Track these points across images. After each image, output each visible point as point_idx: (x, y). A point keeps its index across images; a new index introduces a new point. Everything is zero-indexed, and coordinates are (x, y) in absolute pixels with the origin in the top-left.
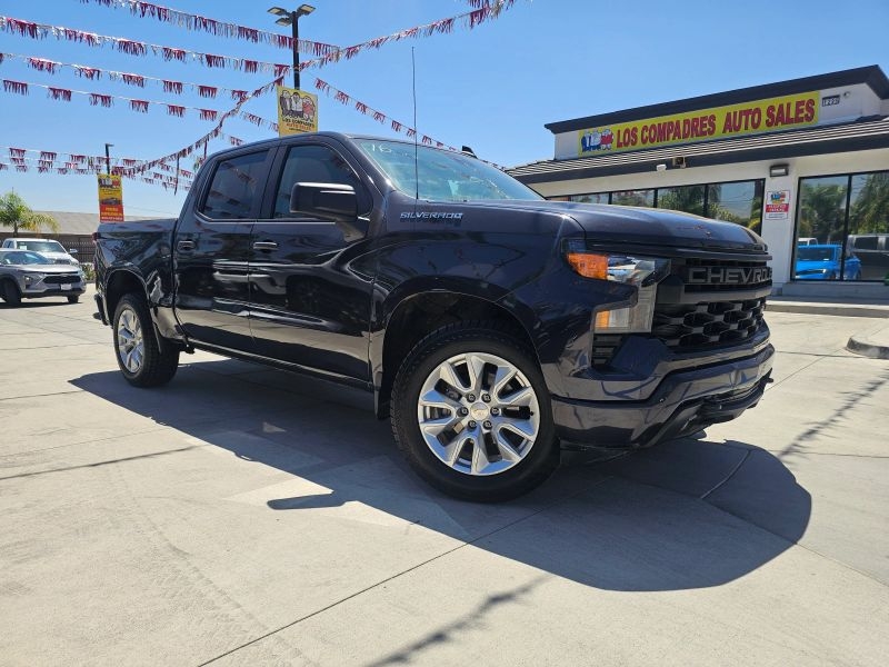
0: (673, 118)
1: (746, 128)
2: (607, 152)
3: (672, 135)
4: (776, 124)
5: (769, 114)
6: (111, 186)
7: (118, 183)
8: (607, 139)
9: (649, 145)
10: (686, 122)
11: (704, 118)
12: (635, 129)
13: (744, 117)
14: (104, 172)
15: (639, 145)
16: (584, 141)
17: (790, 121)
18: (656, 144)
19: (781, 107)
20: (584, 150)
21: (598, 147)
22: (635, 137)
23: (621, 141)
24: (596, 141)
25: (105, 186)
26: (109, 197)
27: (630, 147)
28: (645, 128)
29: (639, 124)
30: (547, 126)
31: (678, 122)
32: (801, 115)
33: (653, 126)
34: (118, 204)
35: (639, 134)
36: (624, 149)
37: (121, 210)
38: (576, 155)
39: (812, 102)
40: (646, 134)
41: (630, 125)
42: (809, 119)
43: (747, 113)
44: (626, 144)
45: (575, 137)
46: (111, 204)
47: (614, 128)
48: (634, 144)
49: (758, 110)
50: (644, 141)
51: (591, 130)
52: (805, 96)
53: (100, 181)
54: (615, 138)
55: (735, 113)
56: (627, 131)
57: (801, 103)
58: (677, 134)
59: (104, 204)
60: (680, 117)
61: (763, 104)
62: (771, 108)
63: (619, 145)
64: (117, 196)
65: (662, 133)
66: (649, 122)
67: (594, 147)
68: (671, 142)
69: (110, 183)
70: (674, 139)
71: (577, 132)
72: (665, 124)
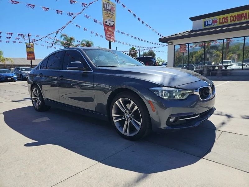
0: (244, 12)
2: (215, 26)
3: (243, 18)
6: (30, 47)
7: (32, 46)
8: (215, 22)
9: (233, 22)
12: (227, 17)
14: (28, 43)
15: (229, 23)
16: (205, 23)
18: (236, 22)
20: (205, 26)
21: (211, 25)
22: (227, 20)
23: (221, 21)
24: (210, 23)
25: (28, 47)
26: (30, 51)
27: (225, 24)
28: (231, 16)
29: (229, 15)
30: (190, 18)
31: (246, 13)
33: (235, 16)
34: (33, 53)
35: (229, 19)
36: (222, 25)
37: (34, 55)
38: (202, 28)
40: (232, 19)
41: (225, 16)
44: (223, 23)
45: (201, 21)
46: (31, 54)
47: (217, 18)
48: (227, 22)
50: (231, 21)
51: (208, 19)
53: (27, 46)
54: (218, 21)
56: (224, 18)
58: (246, 18)
59: (28, 53)
60: (247, 11)
63: (220, 23)
64: (32, 51)
65: (239, 17)
66: (233, 14)
67: (209, 25)
68: (243, 21)
69: (30, 46)
70: (244, 19)
71: (202, 20)
72: (240, 14)
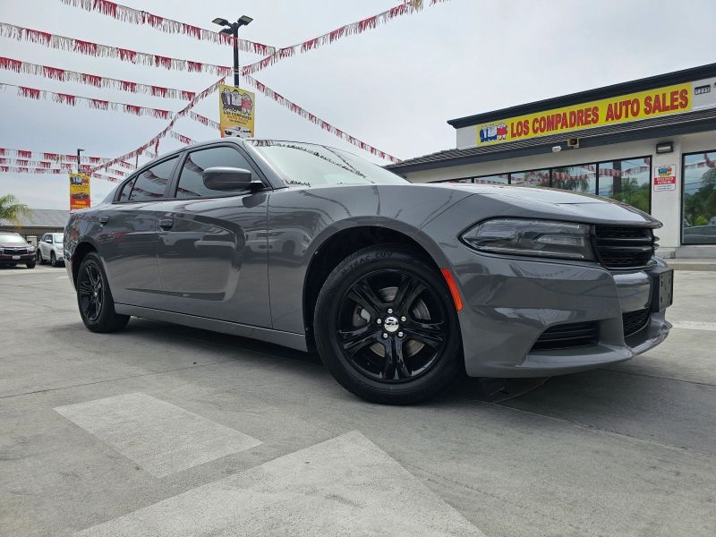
0: (560, 111)
1: (627, 116)
2: (503, 142)
3: (560, 125)
4: (654, 112)
5: (647, 104)
6: (81, 184)
7: (86, 181)
8: (502, 131)
9: (539, 134)
10: (572, 113)
11: (588, 110)
12: (527, 122)
13: (624, 108)
14: (75, 172)
15: (531, 135)
16: (482, 133)
17: (666, 109)
18: (546, 133)
19: (657, 97)
20: (483, 141)
21: (495, 138)
22: (527, 128)
23: (515, 132)
24: (492, 133)
25: (76, 183)
26: (79, 192)
27: (523, 137)
28: (536, 120)
29: (530, 117)
30: (450, 122)
31: (565, 114)
32: (675, 103)
33: (543, 119)
34: (86, 198)
35: (530, 126)
36: (517, 139)
37: (88, 203)
38: (476, 146)
39: (685, 91)
40: (537, 125)
41: (522, 118)
42: (683, 106)
43: (626, 103)
44: (520, 135)
45: (474, 130)
46: (80, 198)
47: (507, 122)
48: (526, 133)
49: (636, 101)
50: (535, 131)
51: (488, 124)
52: (679, 87)
53: (71, 179)
54: (509, 130)
55: (616, 104)
56: (520, 123)
57: (676, 93)
58: (565, 124)
59: (74, 198)
60: (567, 110)
61: (641, 96)
62: (649, 98)
63: (513, 135)
64: (85, 192)
65: (551, 123)
66: (539, 115)
67: (491, 138)
68: (559, 131)
69: (80, 181)
70: (562, 128)
71: (475, 126)
72: (553, 116)
